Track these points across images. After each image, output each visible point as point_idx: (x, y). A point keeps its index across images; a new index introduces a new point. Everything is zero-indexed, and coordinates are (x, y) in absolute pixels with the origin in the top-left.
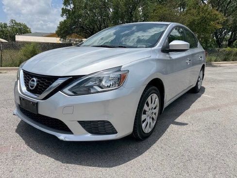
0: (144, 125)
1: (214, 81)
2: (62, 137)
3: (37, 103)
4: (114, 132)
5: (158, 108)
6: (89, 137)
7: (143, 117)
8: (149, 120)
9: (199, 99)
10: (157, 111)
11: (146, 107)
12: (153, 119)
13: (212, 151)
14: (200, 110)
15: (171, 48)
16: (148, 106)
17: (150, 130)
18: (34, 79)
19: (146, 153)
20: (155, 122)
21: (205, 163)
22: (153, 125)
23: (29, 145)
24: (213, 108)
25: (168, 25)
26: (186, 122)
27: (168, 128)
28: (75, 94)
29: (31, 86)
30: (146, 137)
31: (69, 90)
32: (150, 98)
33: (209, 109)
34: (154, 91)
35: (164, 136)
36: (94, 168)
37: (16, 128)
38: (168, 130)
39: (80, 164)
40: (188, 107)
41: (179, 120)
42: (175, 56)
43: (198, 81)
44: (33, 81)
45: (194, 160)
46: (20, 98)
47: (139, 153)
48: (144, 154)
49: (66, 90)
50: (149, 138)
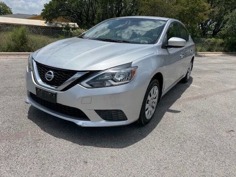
0: (146, 113)
1: (201, 72)
2: (80, 123)
3: (56, 94)
4: (125, 119)
5: (157, 98)
6: (103, 123)
7: (147, 106)
8: (150, 109)
9: (188, 89)
10: (156, 100)
11: (149, 98)
12: (153, 107)
13: (202, 134)
14: (189, 99)
15: (169, 44)
16: (151, 96)
17: (151, 117)
18: (51, 71)
19: (149, 136)
20: (154, 110)
21: (197, 144)
22: (153, 112)
23: (45, 131)
24: (201, 97)
25: (166, 21)
26: (178, 109)
27: (164, 115)
28: (92, 86)
29: (48, 78)
30: (147, 122)
31: (87, 83)
32: (152, 90)
33: (197, 98)
34: (155, 84)
35: (162, 122)
36: (108, 149)
37: (27, 115)
38: (165, 116)
39: (96, 146)
40: (179, 96)
41: (173, 107)
42: (172, 51)
43: (188, 72)
44: (50, 73)
45: (188, 141)
46: (37, 89)
47: (143, 136)
48: (147, 137)
49: (84, 83)
50: (149, 124)
